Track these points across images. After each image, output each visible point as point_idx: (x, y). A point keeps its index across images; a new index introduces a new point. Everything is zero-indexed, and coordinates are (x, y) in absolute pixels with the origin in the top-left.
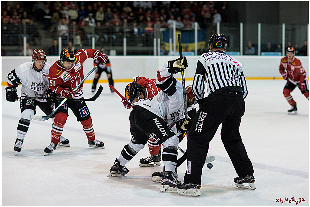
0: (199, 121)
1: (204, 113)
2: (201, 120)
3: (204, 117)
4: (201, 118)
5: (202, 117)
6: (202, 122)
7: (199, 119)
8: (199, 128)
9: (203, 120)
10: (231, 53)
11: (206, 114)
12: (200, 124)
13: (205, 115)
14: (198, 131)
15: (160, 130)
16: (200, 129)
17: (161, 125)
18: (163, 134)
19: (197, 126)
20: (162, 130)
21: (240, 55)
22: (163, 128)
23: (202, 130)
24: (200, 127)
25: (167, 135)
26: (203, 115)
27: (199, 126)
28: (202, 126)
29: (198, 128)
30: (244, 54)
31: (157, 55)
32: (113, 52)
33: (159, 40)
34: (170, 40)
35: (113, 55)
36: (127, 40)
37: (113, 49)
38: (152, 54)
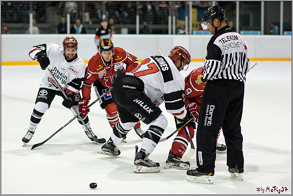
0: (208, 114)
1: (211, 106)
2: (210, 114)
3: (212, 110)
4: (209, 112)
5: (210, 110)
6: (211, 115)
7: (207, 113)
8: (208, 121)
10: (251, 32)
11: (214, 106)
12: (209, 118)
13: (212, 108)
14: (208, 125)
15: (144, 107)
16: (210, 123)
17: (143, 103)
18: (147, 111)
19: (206, 120)
20: (146, 108)
21: (261, 34)
22: (146, 106)
23: (211, 123)
24: (210, 120)
25: (152, 111)
26: (210, 109)
27: (208, 120)
28: (211, 119)
29: (207, 122)
30: (266, 33)
31: (172, 33)
32: (124, 30)
33: (174, 18)
34: (186, 18)
35: (124, 34)
36: (140, 18)
37: (124, 27)
38: (166, 33)
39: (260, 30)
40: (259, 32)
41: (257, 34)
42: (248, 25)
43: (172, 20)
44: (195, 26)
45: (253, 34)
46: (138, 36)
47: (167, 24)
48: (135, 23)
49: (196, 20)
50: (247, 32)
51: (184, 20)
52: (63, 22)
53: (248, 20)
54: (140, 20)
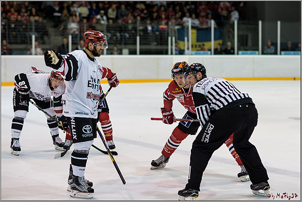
0: (206, 132)
3: (211, 129)
4: (208, 130)
5: (209, 129)
6: (209, 134)
7: (207, 130)
8: (206, 139)
9: (210, 132)
10: (249, 52)
11: (213, 126)
12: (207, 135)
13: (212, 127)
14: (205, 142)
15: (73, 130)
16: (207, 140)
19: (204, 137)
20: (74, 132)
21: (259, 54)
22: (75, 130)
23: (209, 141)
26: (210, 127)
29: (204, 139)
30: (263, 53)
31: (172, 54)
32: (126, 51)
33: (174, 39)
34: (186, 39)
35: (126, 54)
36: (140, 39)
37: (125, 48)
38: (166, 53)
39: (258, 50)
40: (257, 52)
41: (255, 54)
42: (247, 45)
43: (171, 40)
44: (194, 46)
45: (251, 54)
46: (138, 57)
47: (167, 44)
48: (135, 44)
49: (195, 40)
50: (245, 52)
51: (184, 40)
52: (65, 43)
53: (247, 40)
54: (140, 41)
